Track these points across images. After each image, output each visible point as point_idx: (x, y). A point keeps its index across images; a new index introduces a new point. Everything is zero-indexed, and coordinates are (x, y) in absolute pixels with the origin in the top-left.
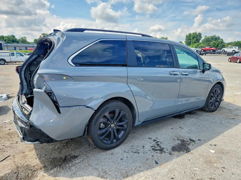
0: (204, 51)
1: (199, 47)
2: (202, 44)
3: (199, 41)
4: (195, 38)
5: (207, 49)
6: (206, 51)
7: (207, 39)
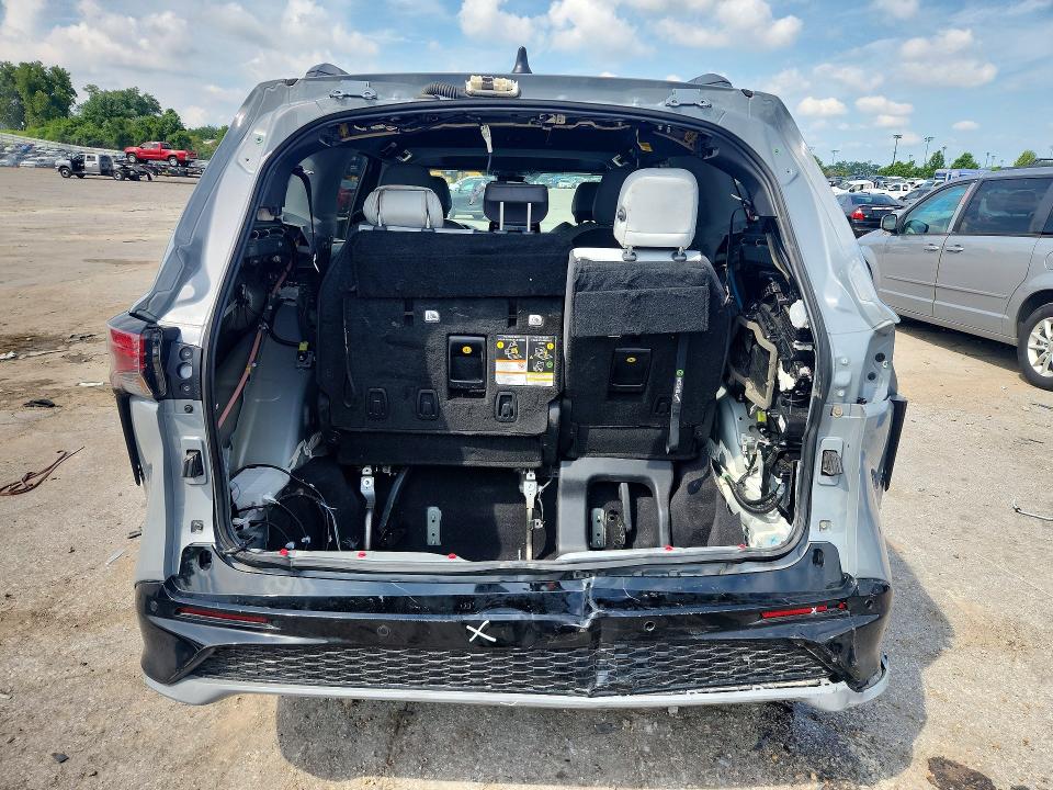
0: (141, 160)
1: (75, 137)
2: (89, 124)
3: (65, 112)
4: (39, 93)
5: (151, 153)
6: (150, 162)
7: (105, 104)
